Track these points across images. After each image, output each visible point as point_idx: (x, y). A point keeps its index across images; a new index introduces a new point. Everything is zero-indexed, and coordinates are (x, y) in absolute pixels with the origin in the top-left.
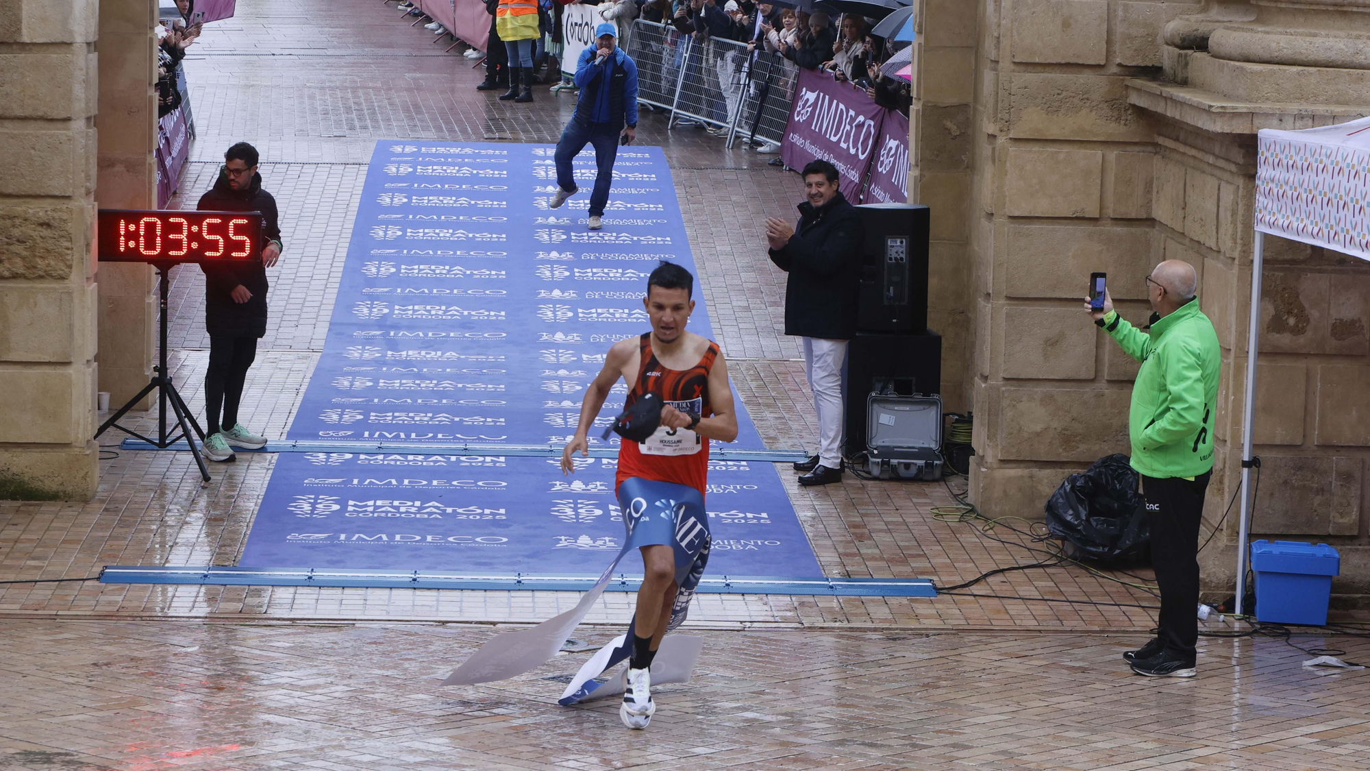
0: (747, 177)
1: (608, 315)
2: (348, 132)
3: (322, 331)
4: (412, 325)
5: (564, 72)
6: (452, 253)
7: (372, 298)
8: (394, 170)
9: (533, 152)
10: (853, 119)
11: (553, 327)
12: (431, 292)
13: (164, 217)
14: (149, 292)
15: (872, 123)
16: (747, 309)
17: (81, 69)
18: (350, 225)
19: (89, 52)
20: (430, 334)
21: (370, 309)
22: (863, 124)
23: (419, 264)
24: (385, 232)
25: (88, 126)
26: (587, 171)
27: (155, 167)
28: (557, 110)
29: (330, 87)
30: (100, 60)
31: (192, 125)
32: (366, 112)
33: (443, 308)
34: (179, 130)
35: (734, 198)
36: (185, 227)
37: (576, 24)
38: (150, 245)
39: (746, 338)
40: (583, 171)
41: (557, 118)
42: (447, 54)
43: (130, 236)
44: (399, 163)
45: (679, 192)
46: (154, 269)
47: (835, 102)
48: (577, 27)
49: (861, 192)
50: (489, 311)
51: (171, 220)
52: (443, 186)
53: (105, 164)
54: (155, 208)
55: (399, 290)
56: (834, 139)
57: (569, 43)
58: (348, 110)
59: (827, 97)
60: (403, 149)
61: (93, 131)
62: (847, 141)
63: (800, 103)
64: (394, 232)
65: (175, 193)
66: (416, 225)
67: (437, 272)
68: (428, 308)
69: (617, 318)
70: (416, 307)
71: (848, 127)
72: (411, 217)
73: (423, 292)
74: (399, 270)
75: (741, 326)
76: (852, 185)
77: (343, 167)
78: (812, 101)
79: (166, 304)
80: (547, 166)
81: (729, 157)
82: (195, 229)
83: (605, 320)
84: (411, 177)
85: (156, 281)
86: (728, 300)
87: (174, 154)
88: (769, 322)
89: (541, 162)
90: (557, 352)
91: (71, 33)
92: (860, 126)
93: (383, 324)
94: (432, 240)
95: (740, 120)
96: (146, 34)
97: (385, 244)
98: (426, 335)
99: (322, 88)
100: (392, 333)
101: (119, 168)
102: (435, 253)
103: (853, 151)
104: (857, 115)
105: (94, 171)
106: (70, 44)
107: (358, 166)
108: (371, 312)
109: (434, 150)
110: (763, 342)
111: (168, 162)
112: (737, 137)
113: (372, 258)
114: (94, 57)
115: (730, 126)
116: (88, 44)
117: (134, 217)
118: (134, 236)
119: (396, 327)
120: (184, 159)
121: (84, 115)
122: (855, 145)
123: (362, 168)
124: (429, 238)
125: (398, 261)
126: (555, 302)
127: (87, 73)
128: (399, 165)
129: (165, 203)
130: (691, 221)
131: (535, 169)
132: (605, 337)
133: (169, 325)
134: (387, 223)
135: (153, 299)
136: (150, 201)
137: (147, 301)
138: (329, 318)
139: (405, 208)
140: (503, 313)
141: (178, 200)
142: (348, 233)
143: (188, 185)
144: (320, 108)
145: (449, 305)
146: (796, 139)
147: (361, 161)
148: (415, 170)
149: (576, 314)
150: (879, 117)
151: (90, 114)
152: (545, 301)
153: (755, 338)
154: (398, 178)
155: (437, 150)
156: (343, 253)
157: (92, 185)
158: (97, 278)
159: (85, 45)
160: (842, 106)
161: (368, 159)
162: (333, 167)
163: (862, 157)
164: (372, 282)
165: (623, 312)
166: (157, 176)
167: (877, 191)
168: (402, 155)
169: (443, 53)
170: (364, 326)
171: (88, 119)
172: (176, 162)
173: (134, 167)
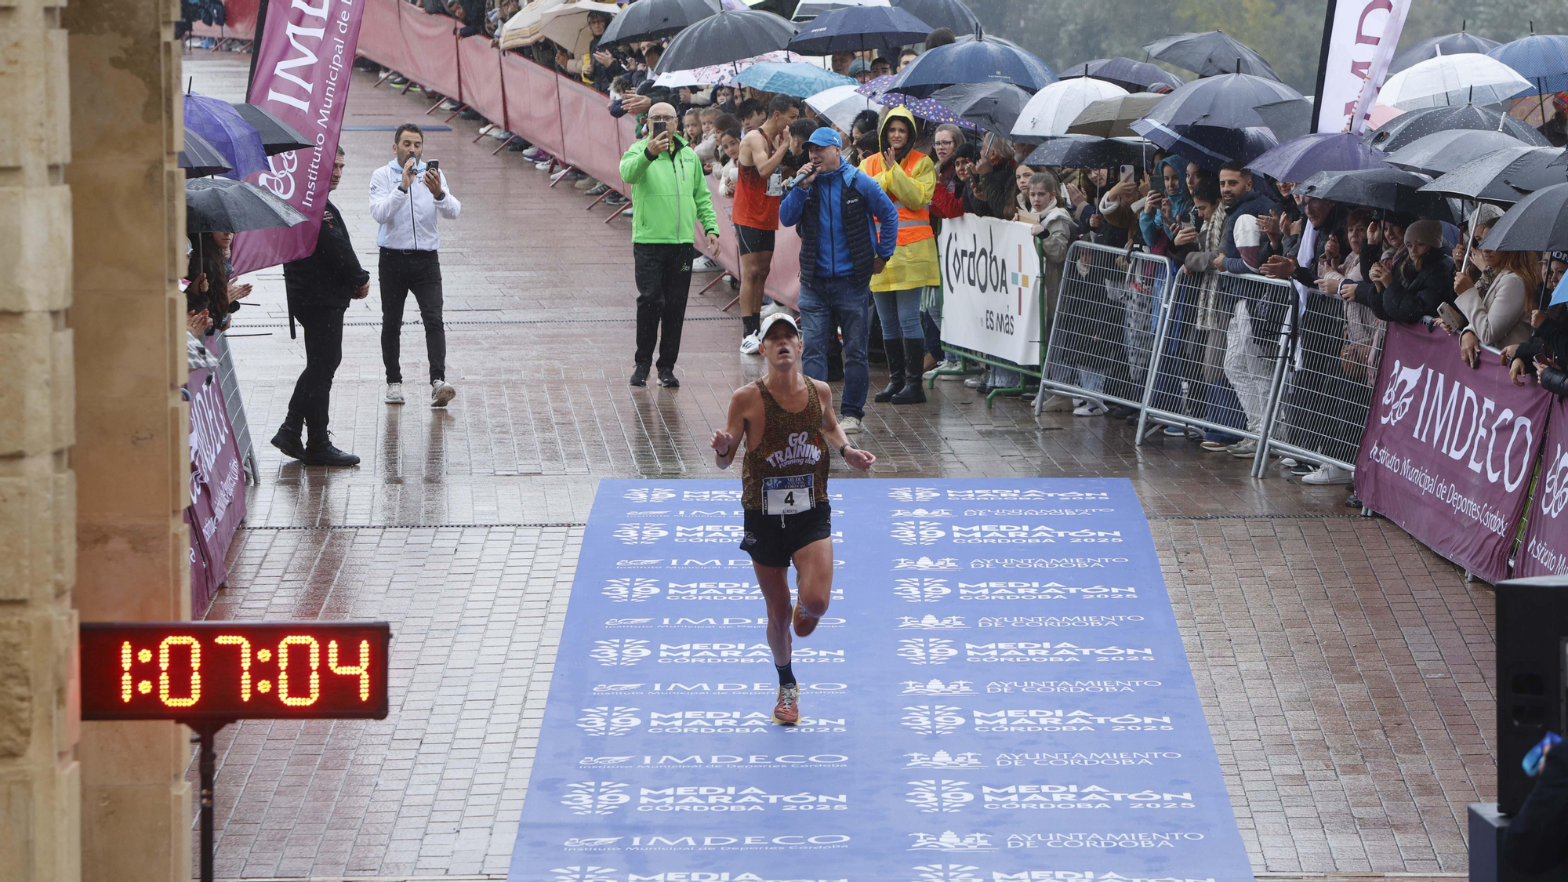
0: (1293, 531)
1: (1040, 798)
2: (545, 465)
3: (506, 839)
4: (674, 825)
5: (945, 343)
6: (744, 687)
7: (598, 775)
8: (633, 534)
9: (892, 495)
10: (1492, 417)
11: (937, 822)
12: (707, 761)
13: (206, 635)
14: (177, 776)
15: (1528, 423)
16: (1301, 779)
17: (42, 362)
18: (553, 640)
19: (56, 328)
20: (708, 841)
21: (595, 796)
22: (1512, 424)
23: (684, 709)
24: (619, 651)
25: (58, 468)
26: (993, 527)
27: (186, 540)
28: (935, 415)
29: (507, 382)
30: (78, 342)
31: (251, 459)
32: (577, 426)
33: (731, 790)
34: (227, 469)
35: (1270, 571)
36: (246, 653)
37: (964, 253)
38: (180, 687)
39: (1298, 835)
40: (985, 528)
41: (933, 430)
42: (725, 315)
43: (141, 672)
44: (642, 521)
45: (1166, 562)
46: (187, 732)
47: (1457, 385)
48: (966, 259)
49: (1512, 552)
50: (816, 794)
51: (221, 640)
52: (725, 563)
53: (90, 537)
54: (186, 618)
55: (647, 760)
56: (1457, 455)
57: (952, 289)
58: (545, 424)
59: (1441, 376)
60: (649, 495)
61: (67, 477)
62: (1481, 457)
63: (1391, 391)
64: (636, 651)
65: (222, 587)
66: (676, 637)
67: (718, 723)
68: (703, 791)
69: (1056, 803)
70: (681, 791)
71: (1483, 432)
72: (666, 621)
73: (693, 762)
74: (646, 722)
75: (1289, 812)
76: (1493, 542)
77: (537, 531)
78: (1411, 384)
79: (210, 797)
80: (917, 520)
81: (1257, 493)
82: (264, 655)
83: (1033, 806)
84: (666, 547)
85: (190, 754)
86: (1263, 765)
87: (220, 513)
88: (1342, 806)
89: (907, 513)
90: (946, 869)
91: (20, 293)
92: (1506, 429)
93: (620, 823)
94: (706, 665)
95: (1277, 425)
96: (164, 293)
97: (619, 673)
98: (700, 843)
99: (497, 384)
100: (636, 841)
101: (117, 544)
102: (714, 688)
103: (1493, 477)
104: (1499, 409)
105: (70, 550)
106: (19, 314)
107: (565, 529)
108: (596, 801)
109: (706, 495)
110: (1333, 843)
111: (209, 529)
112: (1273, 457)
113: (594, 702)
114: (66, 337)
115: (1260, 437)
116: (54, 314)
117: (148, 636)
118: (150, 671)
119: (644, 828)
120: (239, 525)
121: (49, 448)
122: (1498, 466)
123: (573, 532)
124: (702, 661)
125: (644, 704)
126: (938, 774)
127: (54, 368)
128: (642, 526)
129: (204, 606)
130: (1190, 616)
131: (896, 527)
132: (1035, 838)
133: (218, 836)
134: (622, 634)
135: (186, 790)
136: (177, 604)
137: (174, 791)
138: (517, 815)
139: (654, 606)
140: (843, 798)
141: (228, 600)
142: (550, 655)
143: (247, 571)
144: (490, 422)
145: (741, 785)
146: (1383, 456)
147: (570, 520)
148: (672, 533)
149: (980, 798)
150: (1541, 414)
151: (60, 446)
152: (921, 774)
153: (1317, 834)
154: (641, 550)
155: (711, 496)
156: (541, 692)
157: (68, 577)
158: (78, 752)
159: (47, 317)
160: (1469, 393)
161: (583, 516)
162: (519, 532)
163: (1510, 488)
164: (596, 745)
165: (1068, 792)
166: (188, 555)
167: (1540, 551)
168: (648, 505)
169: (718, 312)
170: (583, 828)
171: (58, 454)
172: (223, 529)
173: (146, 542)
